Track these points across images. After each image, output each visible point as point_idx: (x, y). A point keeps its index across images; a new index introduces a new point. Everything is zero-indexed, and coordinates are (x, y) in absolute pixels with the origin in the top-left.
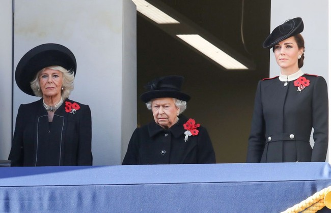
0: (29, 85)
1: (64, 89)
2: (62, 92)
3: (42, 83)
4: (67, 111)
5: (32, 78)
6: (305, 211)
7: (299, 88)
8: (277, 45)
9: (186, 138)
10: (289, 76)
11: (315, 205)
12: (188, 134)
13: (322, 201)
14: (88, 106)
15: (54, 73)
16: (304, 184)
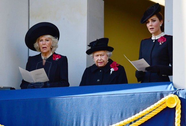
0: (33, 46)
1: (52, 48)
2: (51, 49)
3: (40, 45)
4: (54, 59)
5: (35, 42)
6: (157, 109)
7: (160, 43)
8: (147, 21)
9: (111, 72)
10: (156, 36)
11: (162, 105)
12: (112, 70)
13: (165, 103)
14: (66, 57)
15: (46, 39)
16: (156, 94)
